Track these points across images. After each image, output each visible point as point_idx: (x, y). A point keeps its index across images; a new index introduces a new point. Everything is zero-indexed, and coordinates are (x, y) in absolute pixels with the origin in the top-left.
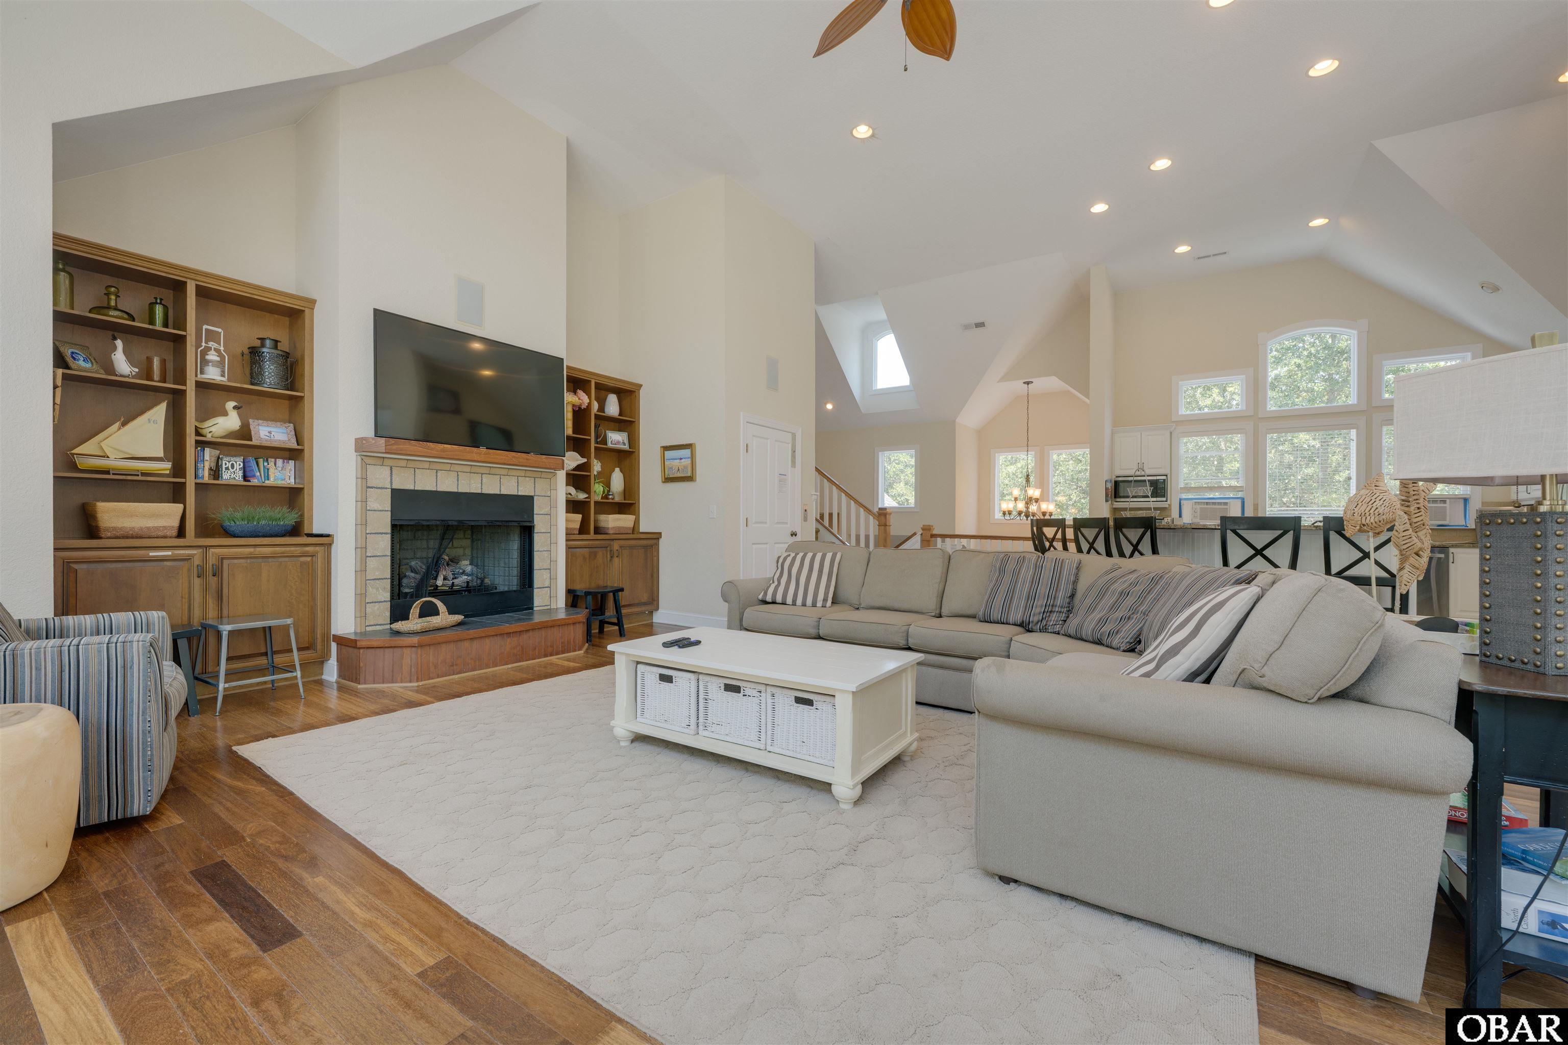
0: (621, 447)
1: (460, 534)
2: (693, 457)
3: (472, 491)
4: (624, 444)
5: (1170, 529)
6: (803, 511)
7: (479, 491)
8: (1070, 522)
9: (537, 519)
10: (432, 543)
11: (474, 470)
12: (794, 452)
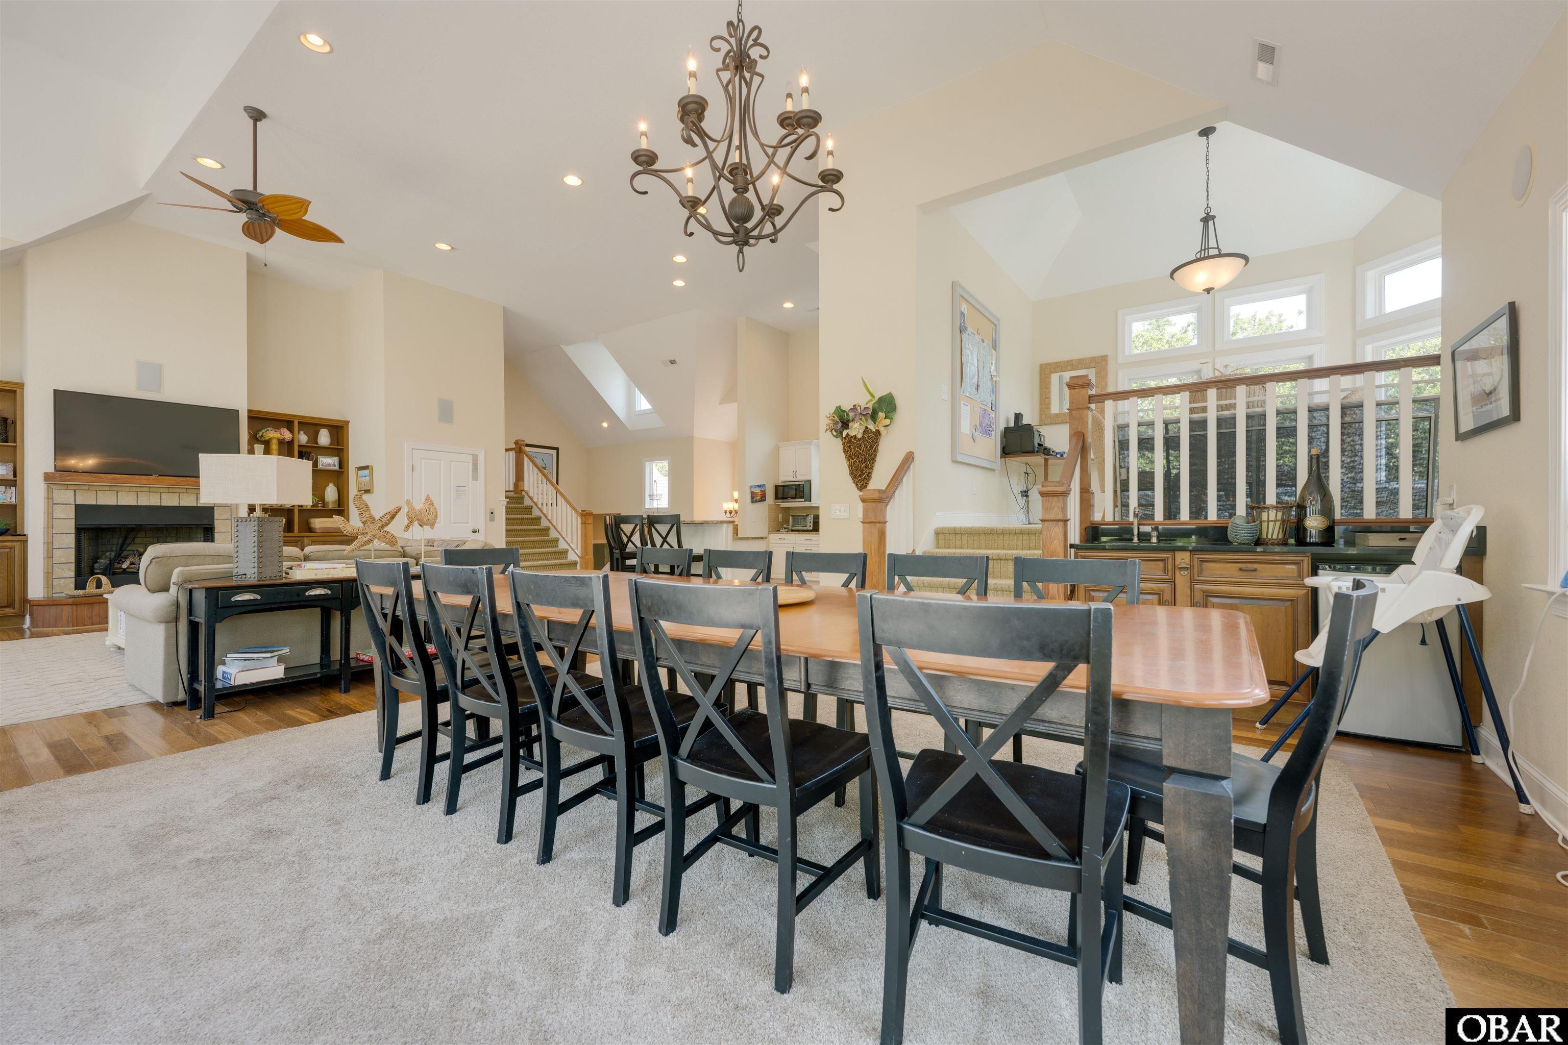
0: (332, 468)
1: (141, 534)
2: (371, 475)
3: (151, 504)
4: (335, 465)
5: (692, 523)
6: (489, 513)
7: (159, 504)
8: (645, 516)
9: (216, 523)
10: (115, 541)
11: (152, 490)
12: (475, 469)
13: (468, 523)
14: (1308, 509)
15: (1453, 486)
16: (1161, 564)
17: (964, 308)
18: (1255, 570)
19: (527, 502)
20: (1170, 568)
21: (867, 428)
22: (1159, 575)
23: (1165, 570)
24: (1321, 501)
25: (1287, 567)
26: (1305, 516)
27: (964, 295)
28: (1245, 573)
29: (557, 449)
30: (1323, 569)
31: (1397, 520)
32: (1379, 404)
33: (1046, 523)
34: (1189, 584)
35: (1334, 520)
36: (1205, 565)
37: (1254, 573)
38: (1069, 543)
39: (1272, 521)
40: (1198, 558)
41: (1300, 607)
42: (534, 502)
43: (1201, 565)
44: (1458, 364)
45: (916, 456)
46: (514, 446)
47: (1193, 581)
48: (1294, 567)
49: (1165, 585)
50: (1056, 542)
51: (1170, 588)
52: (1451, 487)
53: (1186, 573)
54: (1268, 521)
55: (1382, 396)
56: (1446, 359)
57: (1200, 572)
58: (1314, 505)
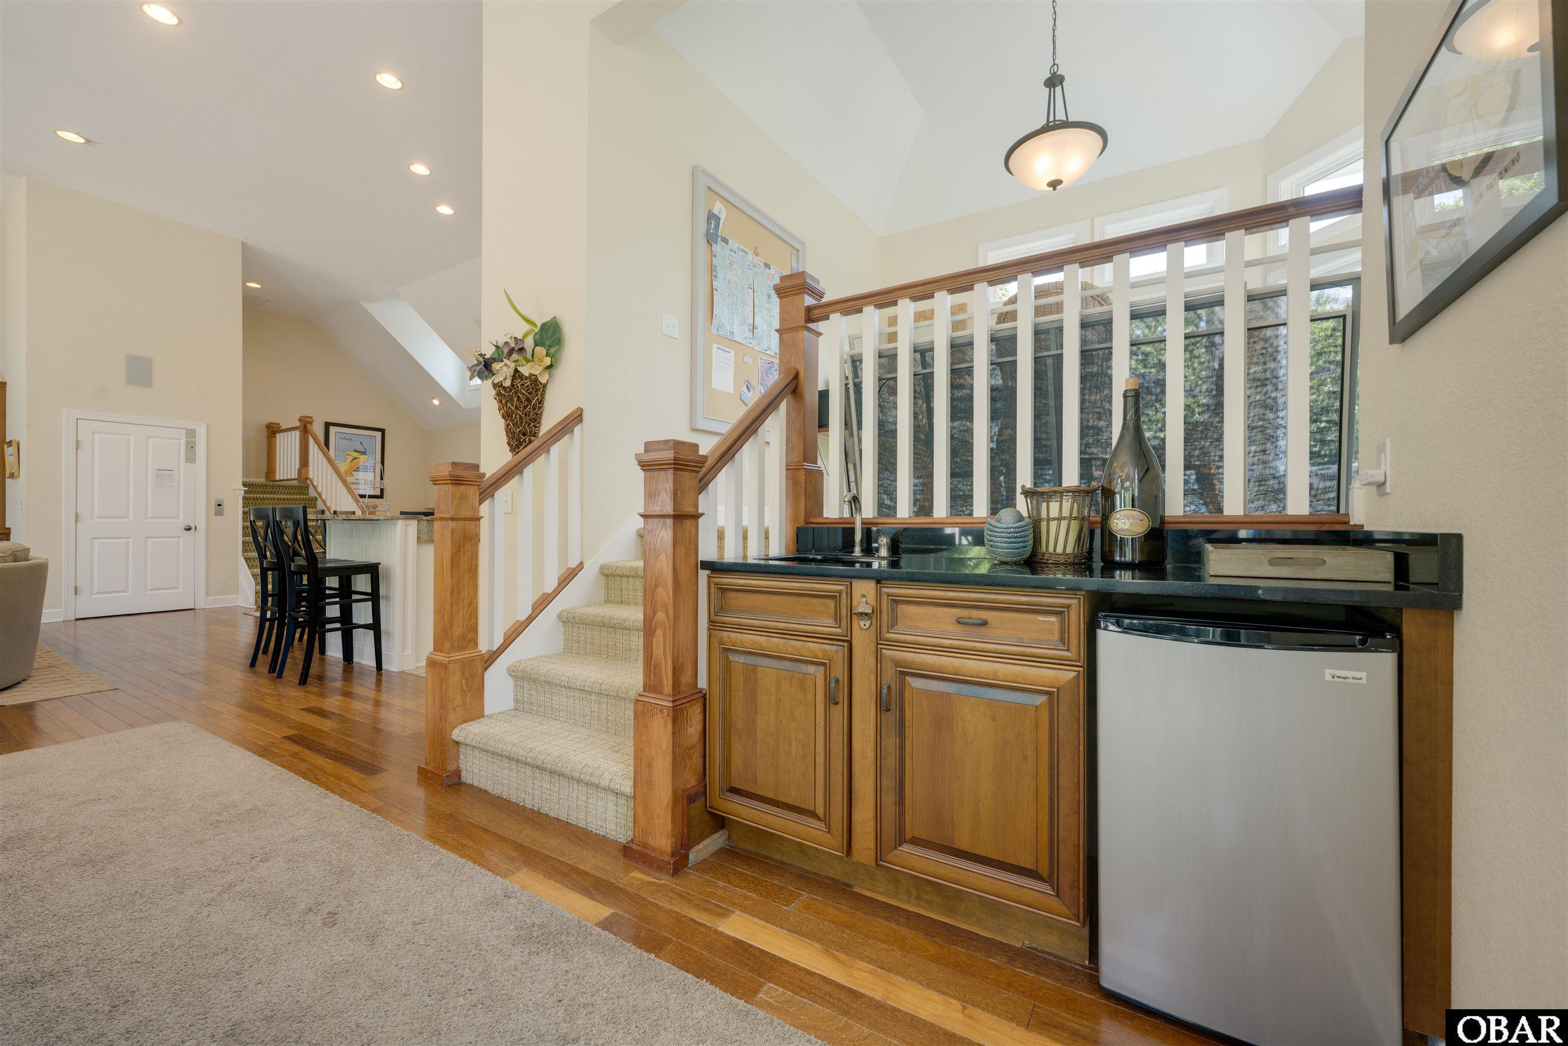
2: (18, 453)
6: (214, 507)
12: (191, 447)
13: (177, 518)
14: (1118, 496)
15: (1384, 444)
16: (831, 604)
17: (719, 208)
18: (984, 623)
19: (312, 493)
20: (844, 613)
21: (516, 371)
22: (826, 625)
23: (837, 617)
24: (1140, 481)
25: (1041, 618)
26: (1113, 508)
27: (713, 186)
28: (968, 628)
29: (383, 431)
30: (1106, 629)
31: (1279, 519)
32: (1251, 298)
33: (650, 520)
34: (873, 646)
35: (1162, 517)
36: (903, 609)
37: (983, 630)
38: (699, 559)
39: (1054, 519)
40: (889, 595)
41: (1064, 709)
42: (318, 493)
43: (893, 610)
44: (1397, 201)
45: (585, 416)
46: (298, 424)
47: (880, 642)
48: (1053, 619)
49: (834, 648)
50: (663, 556)
51: (840, 655)
52: (1381, 449)
53: (868, 623)
54: (1049, 520)
55: (1256, 281)
56: (1373, 197)
57: (894, 622)
58: (1126, 489)
